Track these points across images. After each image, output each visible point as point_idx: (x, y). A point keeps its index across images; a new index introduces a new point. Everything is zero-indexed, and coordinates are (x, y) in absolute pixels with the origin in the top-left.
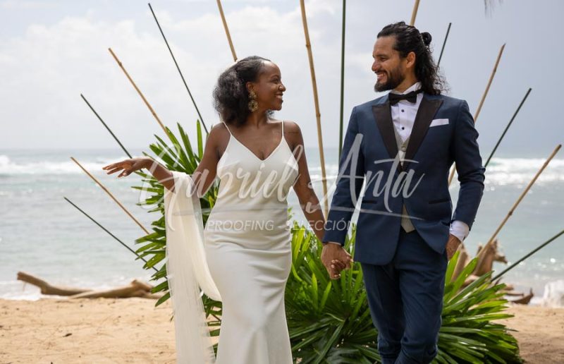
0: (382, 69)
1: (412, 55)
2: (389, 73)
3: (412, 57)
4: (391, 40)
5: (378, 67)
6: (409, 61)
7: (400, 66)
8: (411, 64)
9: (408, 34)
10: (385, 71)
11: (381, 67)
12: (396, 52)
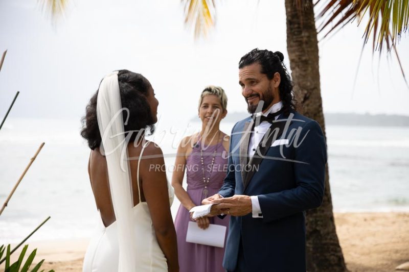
0: (254, 93)
1: (277, 75)
2: (261, 95)
3: (278, 77)
4: (256, 67)
5: (250, 92)
6: (276, 82)
7: (270, 87)
8: (278, 83)
9: (268, 58)
10: (258, 95)
11: (253, 91)
12: (264, 75)
